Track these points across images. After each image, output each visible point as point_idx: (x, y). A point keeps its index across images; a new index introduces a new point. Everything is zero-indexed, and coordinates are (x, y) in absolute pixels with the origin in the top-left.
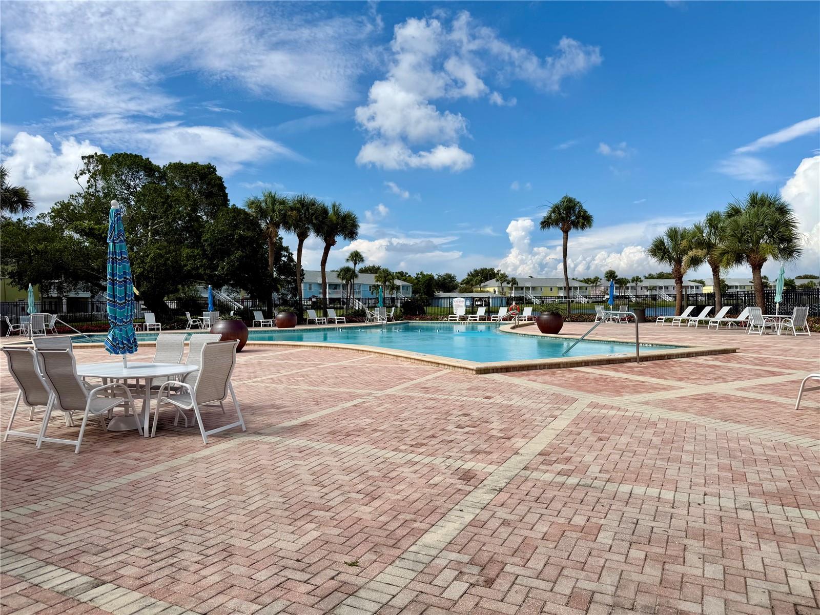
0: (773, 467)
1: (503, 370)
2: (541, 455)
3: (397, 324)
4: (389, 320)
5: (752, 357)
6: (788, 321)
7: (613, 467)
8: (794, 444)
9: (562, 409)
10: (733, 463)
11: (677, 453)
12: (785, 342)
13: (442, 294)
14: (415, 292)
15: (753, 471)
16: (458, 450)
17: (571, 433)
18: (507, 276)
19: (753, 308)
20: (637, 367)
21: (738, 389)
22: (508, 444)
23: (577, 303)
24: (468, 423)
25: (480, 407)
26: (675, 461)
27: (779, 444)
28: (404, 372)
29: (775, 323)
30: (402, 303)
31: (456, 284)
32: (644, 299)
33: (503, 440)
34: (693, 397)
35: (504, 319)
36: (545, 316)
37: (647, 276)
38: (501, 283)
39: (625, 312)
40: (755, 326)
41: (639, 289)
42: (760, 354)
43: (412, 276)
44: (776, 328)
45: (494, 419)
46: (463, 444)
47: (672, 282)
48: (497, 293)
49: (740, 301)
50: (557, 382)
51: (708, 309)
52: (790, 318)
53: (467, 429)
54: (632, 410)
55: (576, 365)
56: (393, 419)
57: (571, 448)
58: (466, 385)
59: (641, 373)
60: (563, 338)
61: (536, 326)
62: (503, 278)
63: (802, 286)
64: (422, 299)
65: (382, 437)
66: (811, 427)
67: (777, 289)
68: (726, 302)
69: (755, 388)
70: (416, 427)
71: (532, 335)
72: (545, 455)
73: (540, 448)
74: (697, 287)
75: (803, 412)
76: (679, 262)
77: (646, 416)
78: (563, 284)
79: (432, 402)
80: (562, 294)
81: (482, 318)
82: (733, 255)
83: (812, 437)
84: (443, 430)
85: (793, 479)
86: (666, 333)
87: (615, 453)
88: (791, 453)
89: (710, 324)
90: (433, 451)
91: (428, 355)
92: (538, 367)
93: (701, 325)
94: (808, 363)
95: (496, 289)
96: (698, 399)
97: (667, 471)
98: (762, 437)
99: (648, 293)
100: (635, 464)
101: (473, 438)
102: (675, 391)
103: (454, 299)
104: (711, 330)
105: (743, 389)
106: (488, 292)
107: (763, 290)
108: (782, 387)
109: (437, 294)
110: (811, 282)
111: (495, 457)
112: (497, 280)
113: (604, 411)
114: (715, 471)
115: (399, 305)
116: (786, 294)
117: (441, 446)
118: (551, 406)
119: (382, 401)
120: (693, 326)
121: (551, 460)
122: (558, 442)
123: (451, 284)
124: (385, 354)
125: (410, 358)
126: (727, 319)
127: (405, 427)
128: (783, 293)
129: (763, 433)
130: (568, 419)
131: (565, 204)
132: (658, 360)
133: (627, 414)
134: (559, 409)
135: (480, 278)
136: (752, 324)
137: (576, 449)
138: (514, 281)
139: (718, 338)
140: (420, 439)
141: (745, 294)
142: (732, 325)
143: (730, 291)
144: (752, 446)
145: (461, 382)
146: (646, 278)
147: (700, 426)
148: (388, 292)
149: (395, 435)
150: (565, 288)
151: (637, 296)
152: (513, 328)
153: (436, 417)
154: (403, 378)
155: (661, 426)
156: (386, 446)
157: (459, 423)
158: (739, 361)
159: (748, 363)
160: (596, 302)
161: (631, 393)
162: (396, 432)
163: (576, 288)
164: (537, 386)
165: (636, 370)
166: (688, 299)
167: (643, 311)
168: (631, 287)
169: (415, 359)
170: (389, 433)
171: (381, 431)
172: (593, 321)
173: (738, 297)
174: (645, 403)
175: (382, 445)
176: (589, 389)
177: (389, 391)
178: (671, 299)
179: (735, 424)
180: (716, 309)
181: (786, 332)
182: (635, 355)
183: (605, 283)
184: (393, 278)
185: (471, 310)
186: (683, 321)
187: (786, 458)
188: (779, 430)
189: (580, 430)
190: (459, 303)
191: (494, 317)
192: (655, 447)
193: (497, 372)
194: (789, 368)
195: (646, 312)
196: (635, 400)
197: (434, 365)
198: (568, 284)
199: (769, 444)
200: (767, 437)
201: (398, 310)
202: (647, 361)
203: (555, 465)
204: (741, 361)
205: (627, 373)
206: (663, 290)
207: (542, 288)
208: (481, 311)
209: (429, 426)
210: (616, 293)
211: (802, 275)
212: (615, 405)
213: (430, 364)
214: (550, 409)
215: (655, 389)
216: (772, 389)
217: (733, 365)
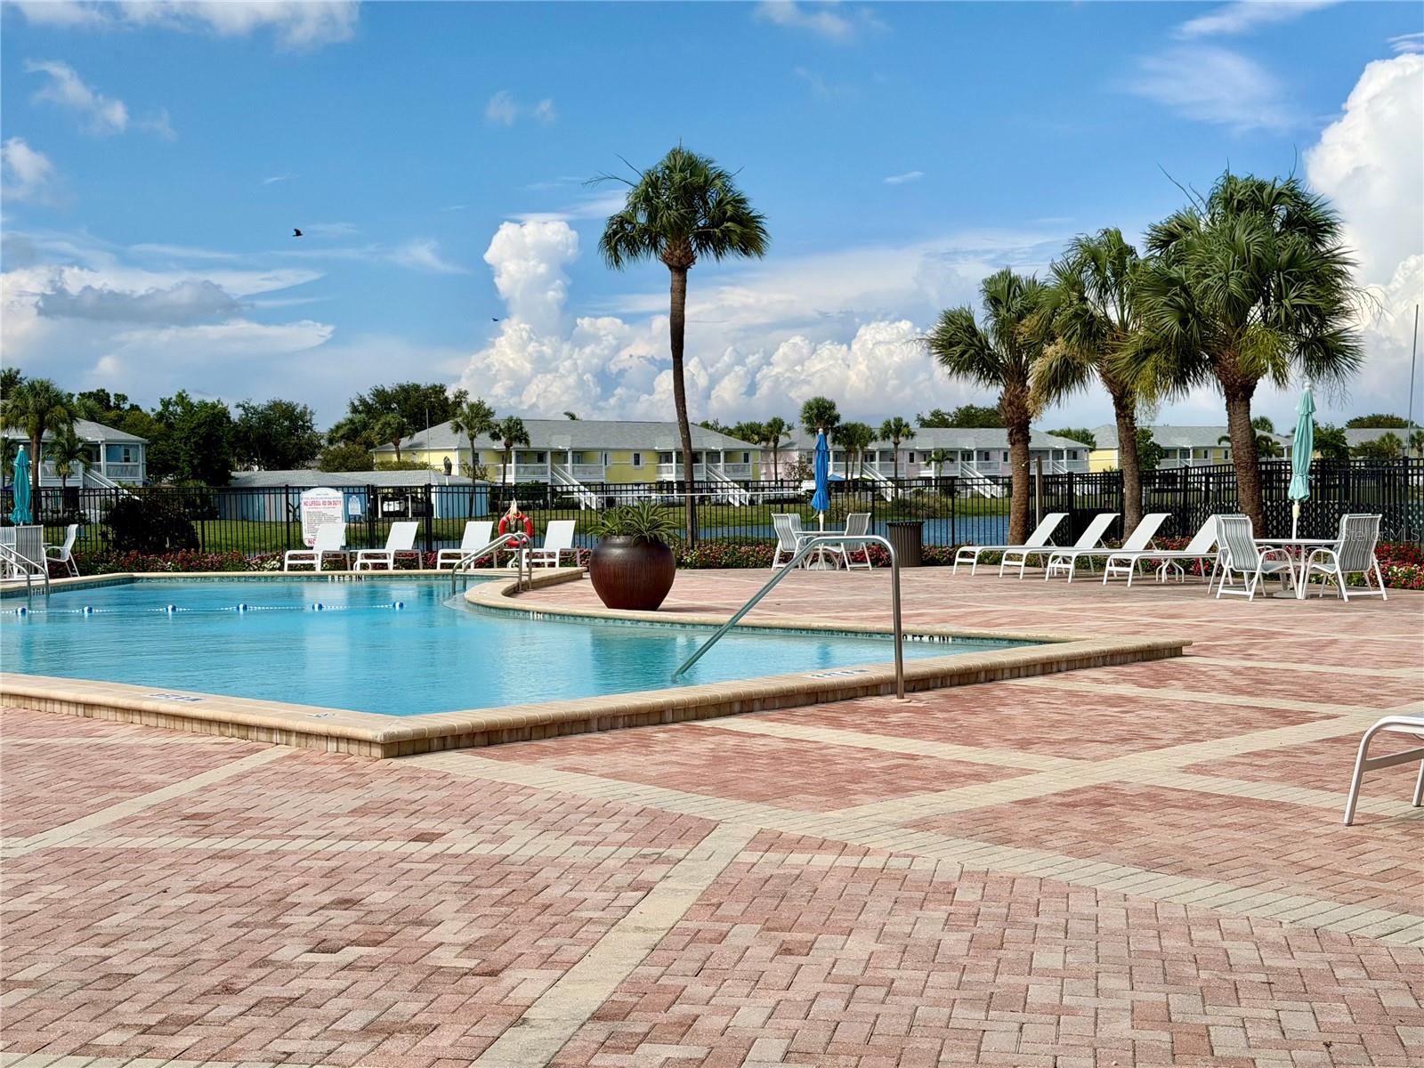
0: (1286, 1005)
1: (478, 739)
2: (599, 1018)
3: (87, 586)
4: (57, 570)
5: (1226, 668)
6: (1326, 555)
7: (823, 1037)
8: (1339, 930)
9: (669, 862)
10: (1174, 1000)
11: (1013, 980)
12: (1320, 620)
13: (259, 476)
14: (156, 467)
15: (1229, 1021)
16: (318, 1029)
17: (695, 937)
18: (489, 413)
19: (1229, 517)
20: (898, 710)
21: (1186, 770)
22: (490, 991)
23: (717, 504)
24: (355, 932)
25: (397, 871)
26: (1008, 1006)
27: (1300, 934)
28: (115, 764)
29: (1291, 564)
30: (106, 506)
31: (310, 442)
32: (918, 493)
33: (474, 981)
34: (1059, 800)
35: (484, 562)
36: (617, 552)
37: (927, 417)
38: (472, 438)
39: (860, 533)
40: (1234, 574)
41: (903, 459)
42: (1249, 657)
43: (145, 409)
44: (1293, 577)
45: (446, 910)
46: (333, 1007)
47: (998, 438)
48: (455, 471)
49: (1192, 497)
50: (653, 772)
51: (1102, 522)
52: (1330, 547)
53: (350, 954)
54: (884, 848)
55: (713, 711)
56: (71, 937)
57: (697, 988)
58: (348, 798)
59: (909, 730)
60: (673, 623)
61: (587, 585)
62: (478, 419)
63: (1363, 449)
64: (183, 492)
65: (29, 1007)
66: (1384, 875)
67: (1295, 459)
68: (1155, 498)
69: (1233, 764)
70: (163, 962)
71: (575, 616)
72: (614, 1017)
73: (595, 996)
74: (1074, 454)
75: (1366, 831)
76: (1017, 375)
77: (923, 866)
78: (672, 443)
79: (229, 865)
80: (670, 474)
81: (404, 561)
82: (1172, 358)
83: (1389, 907)
84: (263, 962)
85: (1338, 1037)
86: (985, 599)
87: (830, 993)
88: (1333, 957)
89: (1108, 568)
90: (224, 1042)
91: (209, 698)
92: (594, 725)
93: (1084, 572)
94: (1378, 682)
95: (454, 458)
96: (1074, 805)
97: (985, 1039)
98: (1252, 913)
99: (930, 473)
100: (893, 1024)
101: (369, 983)
102: (1006, 783)
103: (305, 495)
104: (1115, 588)
105: (1200, 769)
106: (424, 466)
107: (1256, 462)
108: (1309, 758)
109: (239, 474)
110: (1391, 436)
111: (447, 1042)
112: (458, 428)
113: (797, 858)
114: (1122, 1028)
115: (94, 514)
116: (1321, 474)
117: (256, 1021)
118: (630, 851)
119: (30, 876)
120: (1062, 575)
121: (631, 1034)
122: (656, 971)
123: (294, 440)
124: (39, 699)
125: (140, 712)
126: (1157, 553)
127: (119, 963)
128: (1311, 472)
129: (1258, 901)
130: (687, 892)
131: (677, 177)
132: (959, 684)
133: (867, 863)
134: (658, 859)
135: (393, 418)
136: (1226, 568)
137: (712, 989)
138: (515, 432)
139: (1132, 612)
140: (175, 1002)
141: (1208, 476)
142: (1171, 570)
143: (1164, 465)
144: (1226, 944)
145: (328, 786)
146: (925, 424)
147: (1079, 888)
148: (50, 465)
149: (82, 995)
150: (679, 454)
151: (898, 483)
152: (512, 592)
153: (238, 918)
154: (111, 785)
155: (968, 894)
156: (44, 1037)
157: (322, 934)
158: (1191, 682)
159: (1214, 689)
160: (776, 501)
161: (879, 795)
162: (84, 985)
163: (713, 456)
164: (590, 788)
165: (894, 718)
166: (1045, 491)
167: (917, 529)
168: (883, 453)
169: (158, 714)
170: (60, 992)
171: (27, 984)
172: (768, 563)
173: (1187, 483)
174: (922, 825)
175: (31, 1037)
176: (753, 787)
177: (58, 837)
178: (998, 491)
179: (1179, 879)
180: (1127, 522)
181: (1322, 589)
182: (889, 671)
183: (800, 441)
184: (72, 417)
185: (367, 533)
186: (1035, 561)
187: (1319, 975)
188: (1303, 890)
189: (725, 927)
190: (321, 509)
191: (445, 556)
192: (951, 965)
193: (456, 747)
194: (1329, 699)
195: (925, 533)
196: (894, 818)
197: (230, 731)
198: (687, 440)
199: (1272, 934)
200: (1268, 912)
201: (94, 534)
202: (928, 689)
203: (646, 1048)
204: (1195, 680)
205: (868, 731)
206: (974, 462)
207: (605, 453)
208: (403, 536)
209: (209, 952)
210: (835, 472)
211: (1365, 414)
212: (832, 835)
213: (215, 730)
214: (629, 861)
215: (949, 777)
216: (1282, 766)
217: (1174, 694)
